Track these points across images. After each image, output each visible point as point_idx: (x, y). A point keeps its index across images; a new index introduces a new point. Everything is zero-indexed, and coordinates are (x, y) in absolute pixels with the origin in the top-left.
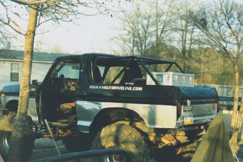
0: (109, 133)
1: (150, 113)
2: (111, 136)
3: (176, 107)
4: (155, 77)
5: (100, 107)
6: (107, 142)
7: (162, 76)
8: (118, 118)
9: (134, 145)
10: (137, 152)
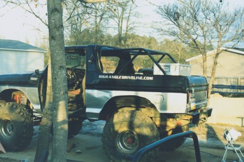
0: (123, 119)
1: (161, 101)
2: (125, 121)
3: (186, 94)
4: (162, 67)
5: (111, 95)
6: (120, 127)
7: (169, 67)
8: (123, 105)
9: (149, 129)
10: (152, 135)
